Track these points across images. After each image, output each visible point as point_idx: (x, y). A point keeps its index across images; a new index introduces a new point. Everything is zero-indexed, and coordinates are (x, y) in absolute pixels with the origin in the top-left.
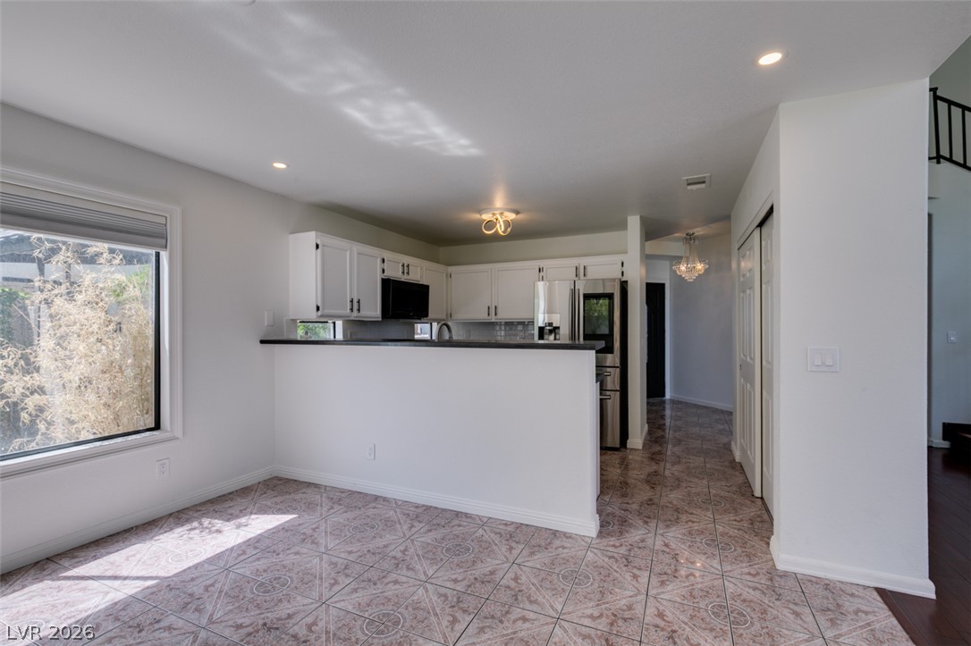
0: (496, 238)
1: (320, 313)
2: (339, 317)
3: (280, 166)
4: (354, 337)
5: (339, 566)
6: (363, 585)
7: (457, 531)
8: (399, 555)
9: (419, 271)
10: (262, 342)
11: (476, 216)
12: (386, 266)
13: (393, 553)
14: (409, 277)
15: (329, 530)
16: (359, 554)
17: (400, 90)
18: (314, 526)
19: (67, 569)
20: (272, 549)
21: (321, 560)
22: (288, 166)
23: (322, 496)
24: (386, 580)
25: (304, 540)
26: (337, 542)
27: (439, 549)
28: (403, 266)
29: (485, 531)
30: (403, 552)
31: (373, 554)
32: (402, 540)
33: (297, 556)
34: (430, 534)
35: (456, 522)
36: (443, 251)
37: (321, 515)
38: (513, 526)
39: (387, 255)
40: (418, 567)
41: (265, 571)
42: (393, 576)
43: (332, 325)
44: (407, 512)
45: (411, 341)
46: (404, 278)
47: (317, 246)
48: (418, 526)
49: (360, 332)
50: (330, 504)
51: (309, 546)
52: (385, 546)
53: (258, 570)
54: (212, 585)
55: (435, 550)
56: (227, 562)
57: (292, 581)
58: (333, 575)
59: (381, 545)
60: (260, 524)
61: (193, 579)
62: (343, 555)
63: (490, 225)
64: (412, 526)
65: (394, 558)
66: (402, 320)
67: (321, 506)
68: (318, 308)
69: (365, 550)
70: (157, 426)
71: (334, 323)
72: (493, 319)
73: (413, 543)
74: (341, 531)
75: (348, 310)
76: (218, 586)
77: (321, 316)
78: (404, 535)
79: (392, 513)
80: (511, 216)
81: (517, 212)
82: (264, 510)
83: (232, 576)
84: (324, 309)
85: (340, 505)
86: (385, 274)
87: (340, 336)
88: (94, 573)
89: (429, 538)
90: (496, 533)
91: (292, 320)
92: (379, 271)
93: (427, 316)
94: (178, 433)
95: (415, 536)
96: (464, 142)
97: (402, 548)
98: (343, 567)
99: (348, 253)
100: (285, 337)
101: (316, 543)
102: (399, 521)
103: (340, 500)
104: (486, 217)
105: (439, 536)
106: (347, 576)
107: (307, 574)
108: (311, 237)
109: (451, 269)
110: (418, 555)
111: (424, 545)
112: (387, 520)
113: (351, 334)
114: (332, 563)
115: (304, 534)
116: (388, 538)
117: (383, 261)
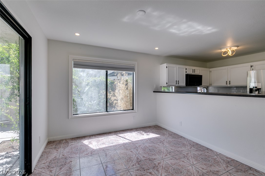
0: (228, 57)
1: (167, 85)
2: (173, 86)
3: (157, 48)
4: (178, 91)
5: (168, 152)
6: (174, 159)
7: (207, 154)
8: (186, 154)
9: (198, 71)
10: (154, 92)
11: (220, 51)
12: (187, 71)
13: (184, 153)
14: (195, 73)
15: (167, 141)
16: (174, 150)
17: (184, 20)
18: (164, 140)
19: (118, 134)
20: (153, 142)
21: (164, 148)
22: (159, 48)
23: (167, 133)
24: (180, 160)
25: (161, 142)
26: (169, 145)
27: (199, 157)
28: (193, 70)
29: (218, 157)
30: (187, 154)
31: (178, 152)
32: (187, 151)
33: (158, 146)
34: (197, 152)
35: (207, 151)
36: (208, 64)
37: (166, 137)
38: (230, 159)
39: (187, 67)
40: (191, 160)
41: (151, 147)
42: (183, 160)
43: (171, 88)
44: (190, 143)
45: (196, 92)
46: (193, 74)
47: (167, 67)
48: (193, 148)
49: (179, 90)
50: (169, 135)
51: (162, 144)
52: (182, 151)
53: (149, 146)
54: (140, 146)
55: (197, 157)
56: (144, 142)
57: (156, 151)
58: (166, 153)
59: (181, 150)
60: (152, 135)
61: (137, 143)
62: (170, 149)
63: (225, 53)
64: (191, 148)
65: (184, 155)
66: (193, 86)
67: (166, 135)
68: (167, 83)
69: (176, 150)
70: (133, 109)
71: (172, 87)
72: (229, 85)
73: (190, 153)
74: (170, 143)
75: (175, 84)
76: (141, 146)
77: (168, 85)
78: (188, 150)
79: (185, 142)
80: (235, 48)
81: (238, 46)
82: (153, 132)
83: (144, 145)
84: (168, 83)
85: (171, 136)
86: (187, 73)
87: (173, 91)
88: (122, 136)
89: (196, 153)
90: (222, 159)
91: (161, 86)
92: (185, 72)
93: (201, 85)
94: (137, 111)
95: (191, 151)
96: (209, 28)
97: (187, 153)
98: (169, 152)
99: (175, 68)
100: (159, 91)
101: (164, 144)
102: (187, 145)
103: (171, 135)
104: (223, 50)
105: (200, 153)
106: (170, 155)
107: (160, 151)
108: (165, 65)
109: (211, 69)
110: (191, 157)
111: (194, 154)
112: (184, 144)
113: (177, 90)
114: (166, 150)
115: (161, 141)
116: (183, 149)
117: (186, 69)
